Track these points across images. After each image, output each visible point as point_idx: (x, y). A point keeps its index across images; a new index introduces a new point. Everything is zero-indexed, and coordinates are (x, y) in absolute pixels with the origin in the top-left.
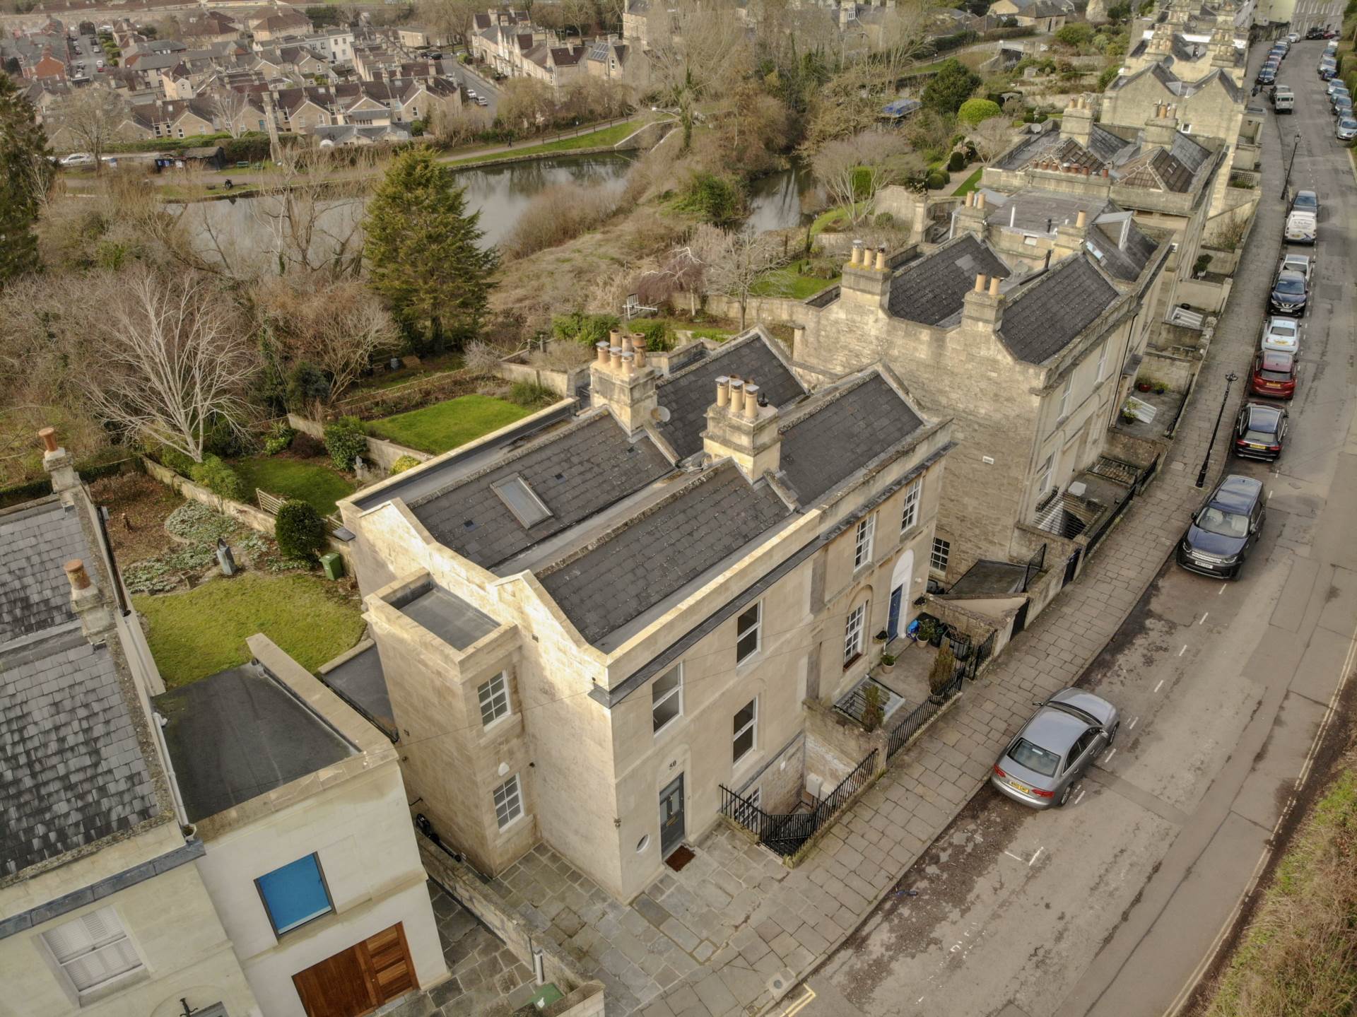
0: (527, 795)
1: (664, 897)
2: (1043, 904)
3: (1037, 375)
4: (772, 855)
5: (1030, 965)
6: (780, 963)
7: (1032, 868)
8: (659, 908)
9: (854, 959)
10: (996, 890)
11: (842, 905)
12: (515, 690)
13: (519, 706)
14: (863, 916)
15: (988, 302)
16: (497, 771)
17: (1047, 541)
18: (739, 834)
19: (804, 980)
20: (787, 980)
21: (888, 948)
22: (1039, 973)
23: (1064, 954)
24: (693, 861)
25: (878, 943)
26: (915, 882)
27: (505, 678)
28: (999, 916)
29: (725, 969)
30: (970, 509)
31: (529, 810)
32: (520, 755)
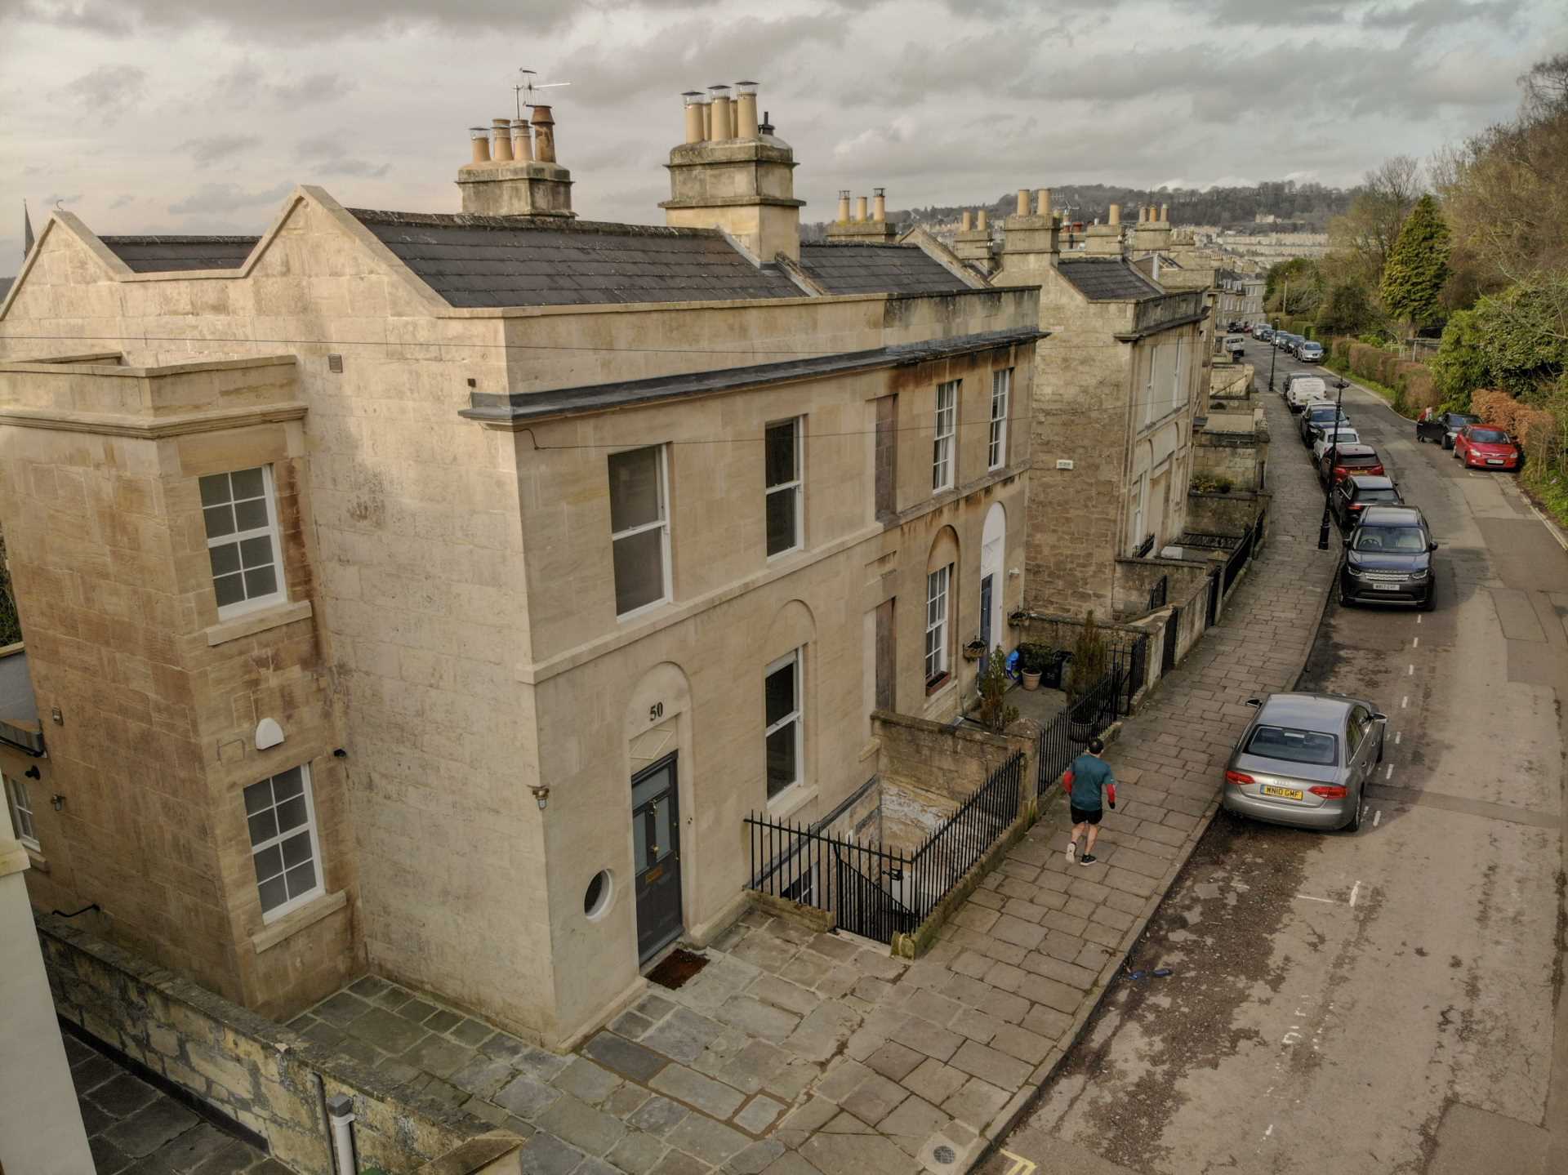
0: (331, 836)
1: (650, 1032)
2: (1410, 950)
3: (1123, 311)
4: (867, 945)
5: (1448, 1038)
6: (937, 1114)
7: (1358, 908)
8: (643, 1051)
9: (1092, 1091)
10: (1314, 946)
11: (1033, 1004)
12: (295, 535)
13: (304, 581)
14: (1084, 1015)
15: (1038, 224)
16: (252, 738)
17: (1166, 571)
18: (793, 920)
19: (1000, 1140)
20: (962, 1144)
21: (1155, 1060)
22: (1472, 1047)
23: (1498, 1011)
24: (705, 969)
25: (1132, 1056)
26: (1157, 957)
27: (270, 495)
28: (1345, 979)
29: (815, 1141)
30: (1046, 551)
31: (337, 879)
32: (308, 714)
